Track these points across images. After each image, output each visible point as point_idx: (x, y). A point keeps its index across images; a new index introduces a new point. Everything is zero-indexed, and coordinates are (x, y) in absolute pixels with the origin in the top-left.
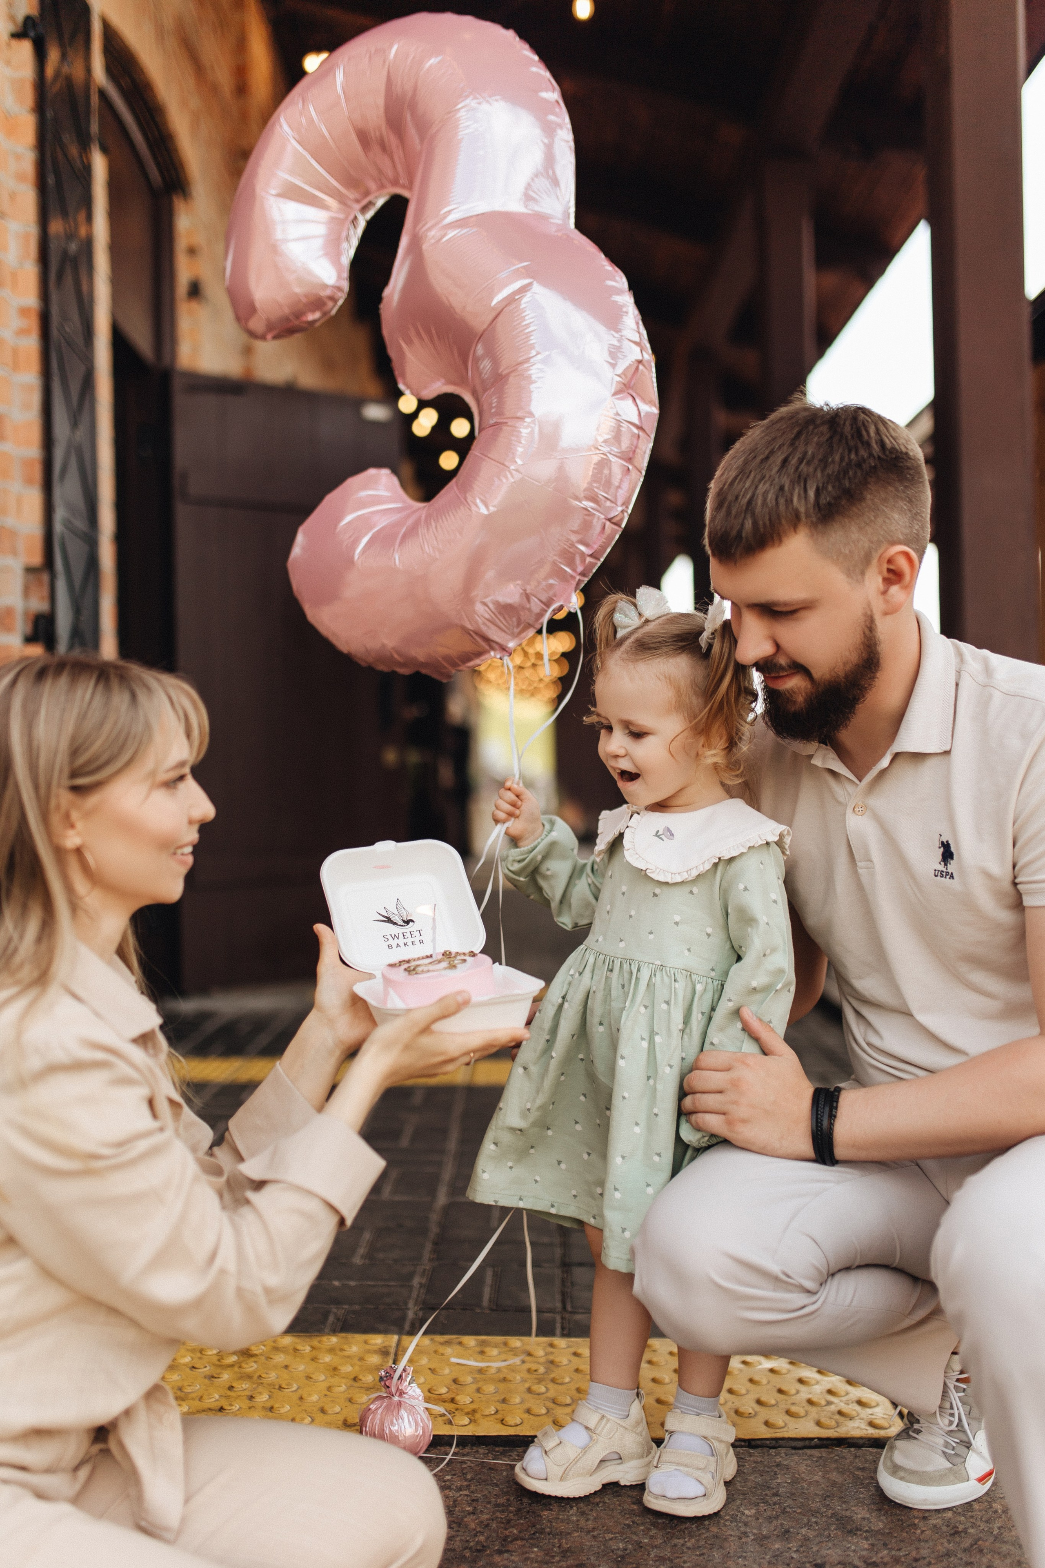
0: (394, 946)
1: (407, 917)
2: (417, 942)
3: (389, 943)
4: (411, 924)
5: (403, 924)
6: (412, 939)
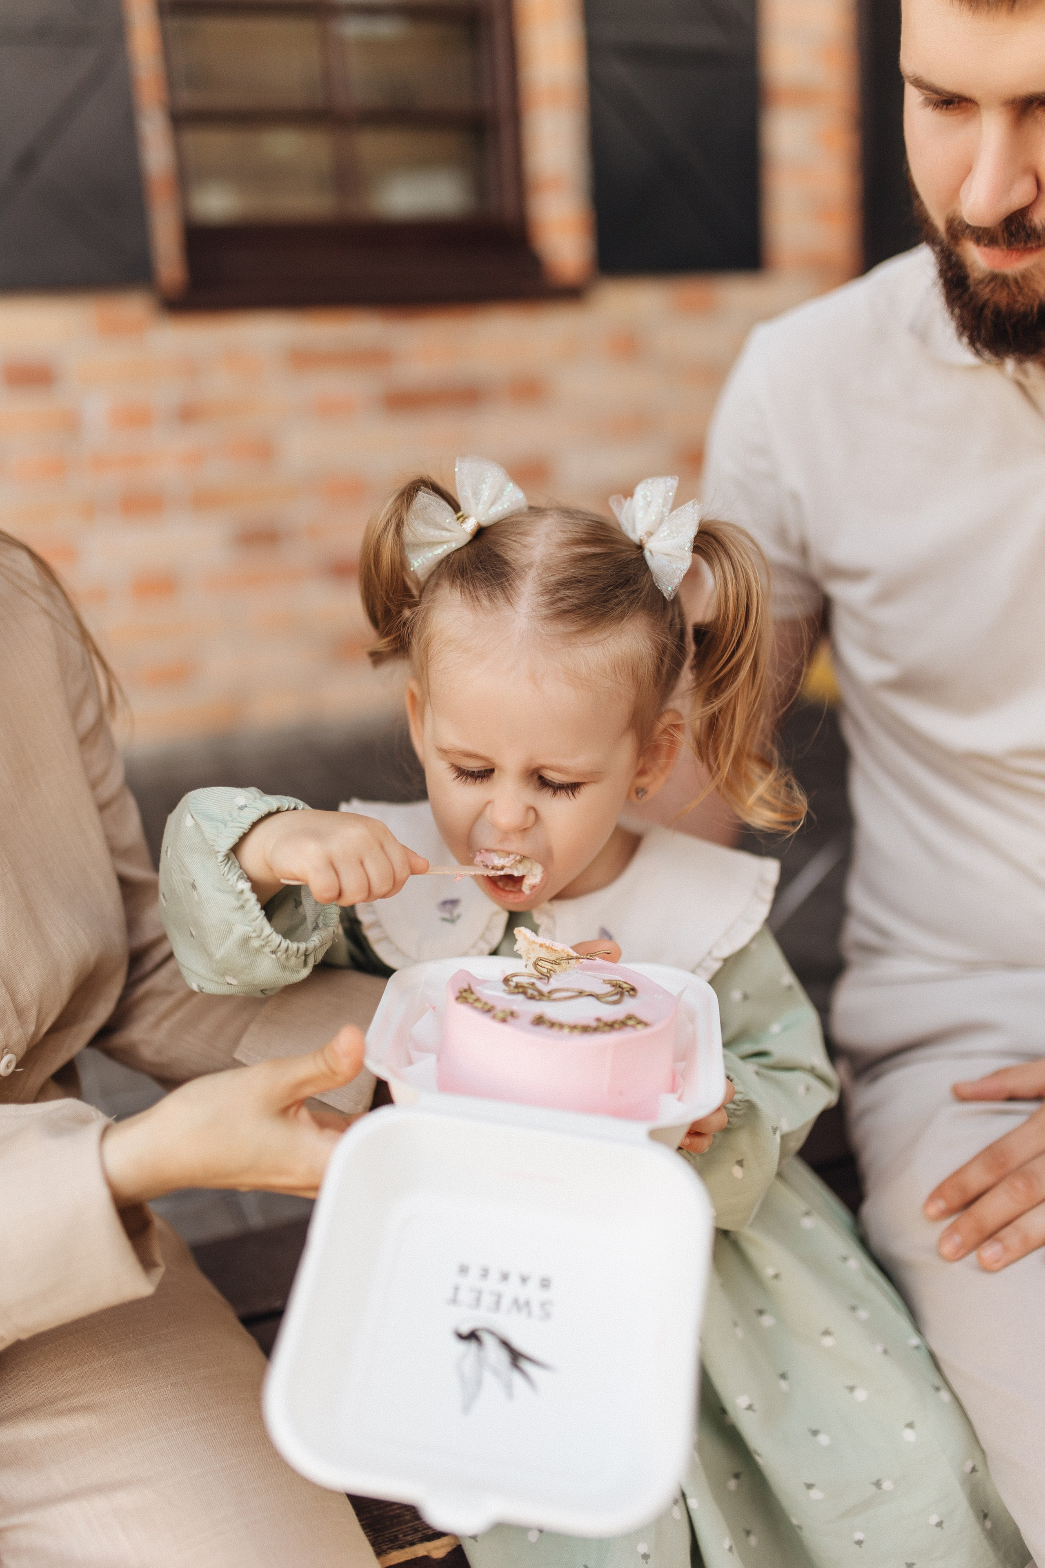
0: (534, 1283)
2: (475, 1272)
3: (545, 1295)
4: (465, 1330)
5: (485, 1335)
6: (480, 1284)
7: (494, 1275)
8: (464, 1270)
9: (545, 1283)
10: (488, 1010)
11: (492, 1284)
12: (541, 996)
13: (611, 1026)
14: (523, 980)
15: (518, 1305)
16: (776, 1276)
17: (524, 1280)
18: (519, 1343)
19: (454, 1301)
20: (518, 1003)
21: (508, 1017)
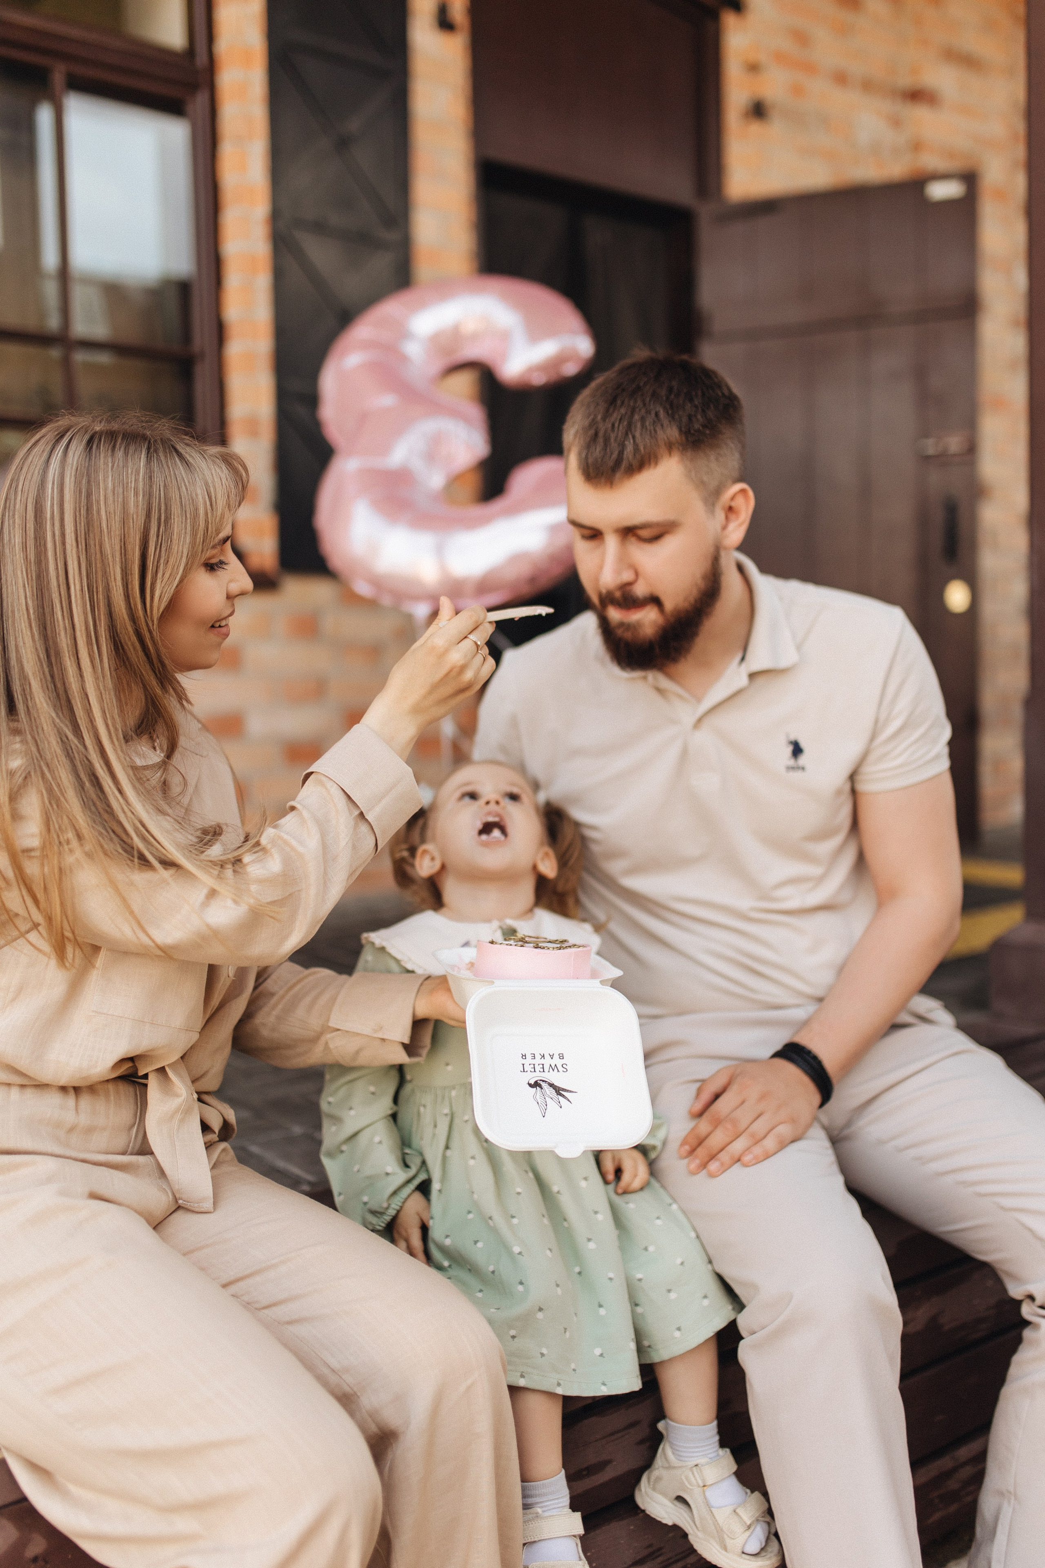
0: (556, 1057)
1: (536, 1092)
2: (529, 1057)
3: (563, 1061)
4: (532, 1082)
5: (541, 1083)
6: (533, 1062)
7: (538, 1057)
8: (524, 1056)
9: (561, 1057)
11: (538, 1060)
15: (552, 1067)
17: (552, 1057)
19: (524, 1070)
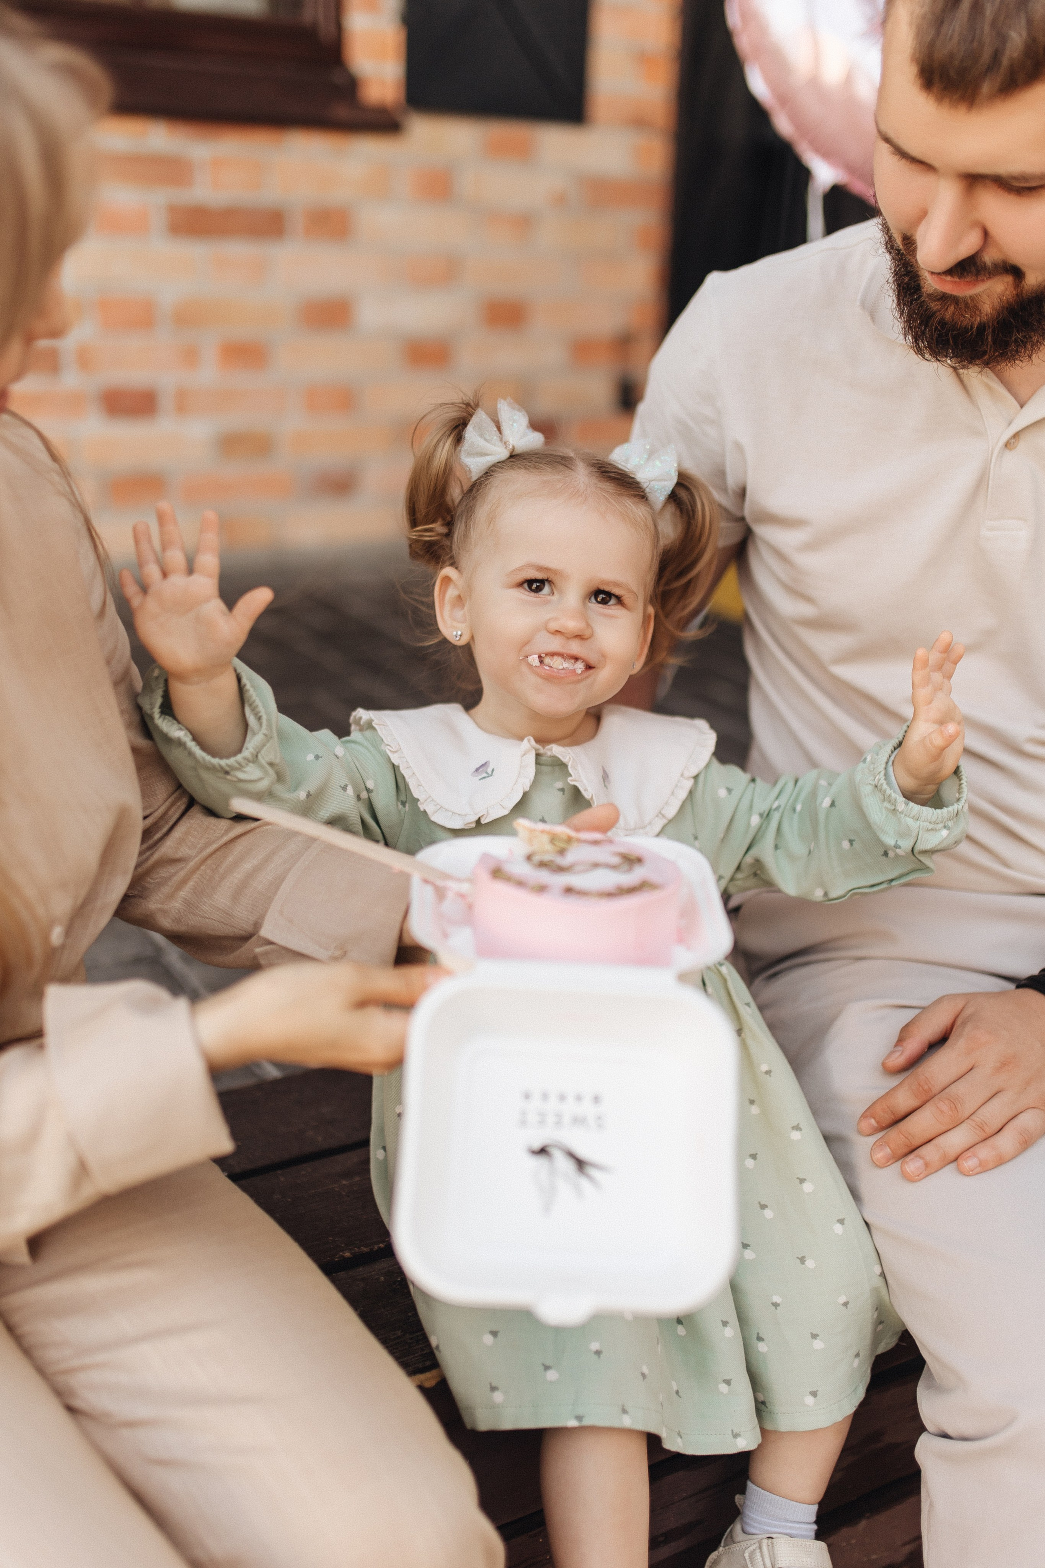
7: (553, 1097)
8: (527, 1096)
9: (597, 1100)
10: (520, 883)
11: (553, 1105)
12: (561, 869)
13: (631, 890)
14: (547, 858)
15: (579, 1121)
16: (768, 1072)
18: (583, 1152)
19: (523, 1123)
20: (544, 876)
21: (542, 889)
